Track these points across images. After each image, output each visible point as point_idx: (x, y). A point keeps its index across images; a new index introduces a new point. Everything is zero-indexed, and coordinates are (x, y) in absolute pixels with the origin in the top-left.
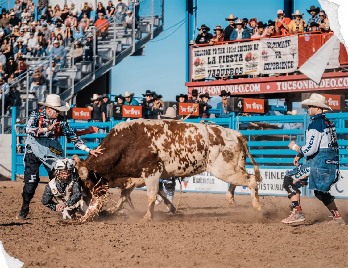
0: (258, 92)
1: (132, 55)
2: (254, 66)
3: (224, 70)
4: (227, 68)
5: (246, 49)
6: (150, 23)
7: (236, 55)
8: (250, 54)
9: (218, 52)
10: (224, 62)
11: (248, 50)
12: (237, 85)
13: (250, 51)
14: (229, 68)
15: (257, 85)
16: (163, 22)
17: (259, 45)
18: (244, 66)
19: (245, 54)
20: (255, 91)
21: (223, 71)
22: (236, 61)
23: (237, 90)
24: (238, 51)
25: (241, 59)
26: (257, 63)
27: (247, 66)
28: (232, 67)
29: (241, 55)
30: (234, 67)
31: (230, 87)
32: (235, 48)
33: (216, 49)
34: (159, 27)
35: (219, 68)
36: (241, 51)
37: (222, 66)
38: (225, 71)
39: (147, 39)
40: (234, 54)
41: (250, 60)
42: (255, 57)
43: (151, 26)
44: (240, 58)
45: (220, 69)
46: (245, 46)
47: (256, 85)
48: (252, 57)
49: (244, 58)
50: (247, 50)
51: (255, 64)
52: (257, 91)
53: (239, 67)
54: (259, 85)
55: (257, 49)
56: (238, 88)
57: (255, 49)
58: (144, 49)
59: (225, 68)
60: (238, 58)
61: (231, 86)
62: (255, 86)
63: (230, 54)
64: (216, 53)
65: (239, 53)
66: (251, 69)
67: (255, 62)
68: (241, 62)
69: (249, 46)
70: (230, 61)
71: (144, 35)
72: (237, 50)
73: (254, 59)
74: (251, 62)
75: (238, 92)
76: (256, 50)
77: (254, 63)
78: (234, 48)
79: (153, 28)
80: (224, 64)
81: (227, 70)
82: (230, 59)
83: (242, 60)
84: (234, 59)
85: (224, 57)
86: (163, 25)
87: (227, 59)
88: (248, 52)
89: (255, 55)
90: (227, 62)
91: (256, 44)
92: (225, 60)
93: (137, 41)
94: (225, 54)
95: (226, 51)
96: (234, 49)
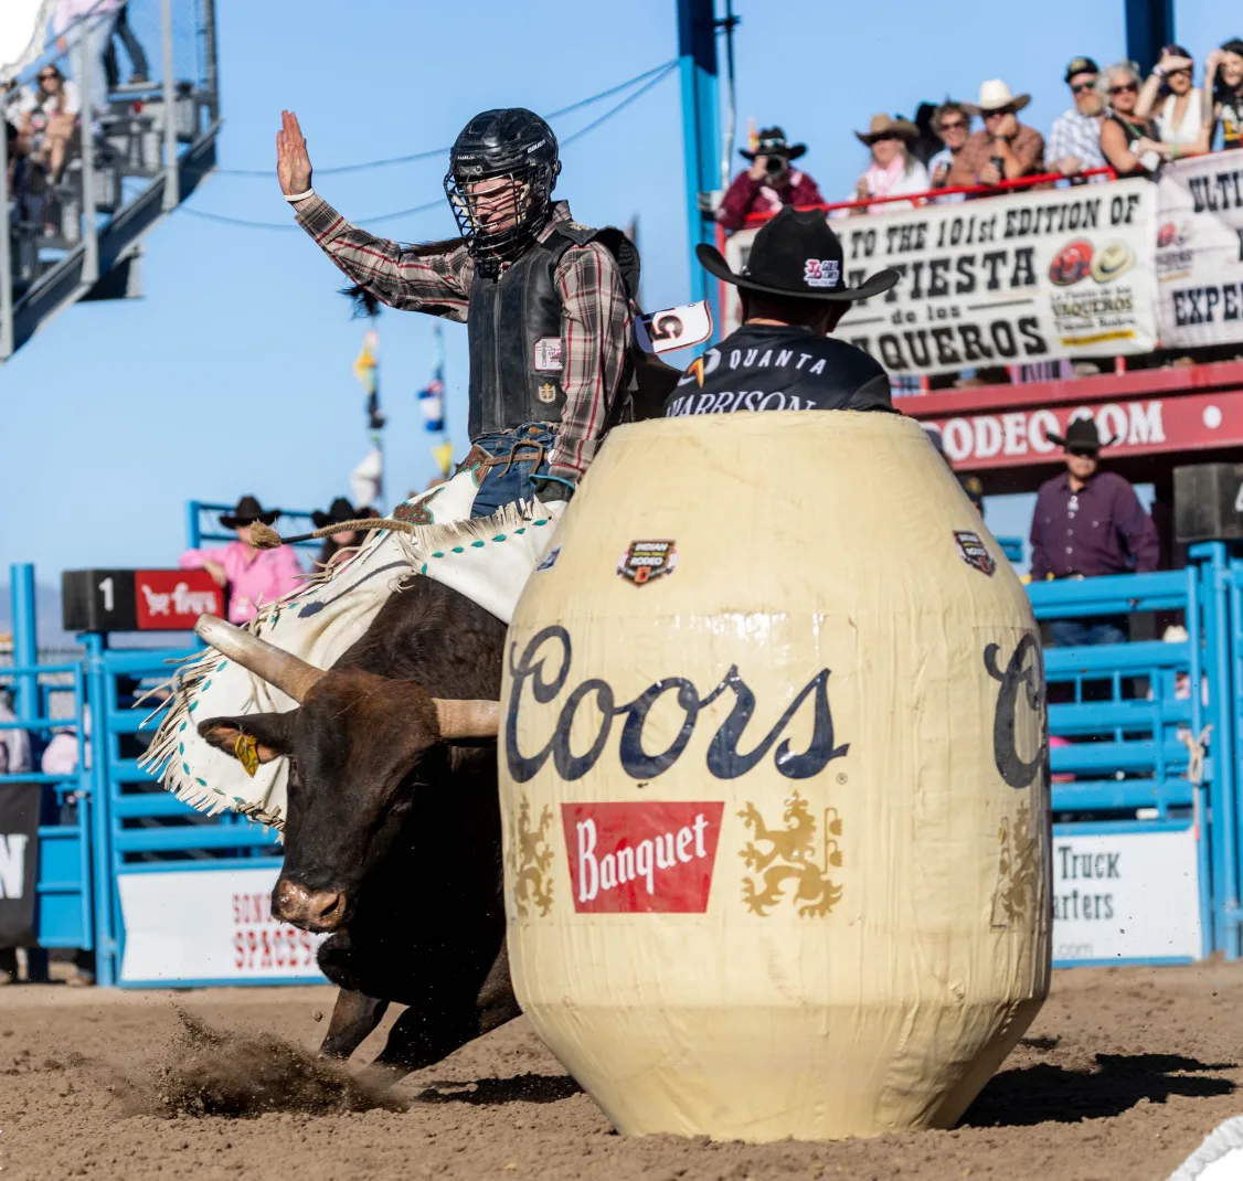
0: (1149, 444)
1: (87, 298)
2: (1108, 305)
3: (922, 335)
4: (939, 324)
5: (1056, 220)
6: (157, 126)
7: (994, 258)
8: (1085, 250)
9: (882, 243)
10: (916, 294)
11: (1073, 226)
12: (1020, 417)
13: (1080, 234)
14: (952, 322)
15: (1145, 410)
16: (214, 114)
17: (1142, 199)
18: (1041, 309)
19: (1048, 248)
20: (1133, 440)
21: (918, 344)
22: (994, 284)
23: (1019, 439)
24: (1009, 234)
25: (1023, 274)
26: (1127, 290)
27: (1061, 310)
28: (967, 318)
29: (1026, 253)
30: (983, 320)
31: (973, 428)
32: (993, 222)
33: (872, 233)
34: (198, 142)
35: (888, 327)
36: (1023, 232)
37: (911, 318)
38: (931, 343)
39: (150, 209)
40: (978, 250)
41: (1080, 276)
42: (1111, 262)
43: (162, 137)
44: (1018, 268)
45: (898, 331)
46: (1052, 210)
47: (1135, 408)
48: (1095, 262)
49: (1041, 266)
50: (1061, 228)
51: (1113, 297)
52: (1144, 438)
53: (1012, 315)
54: (1155, 407)
55: (1128, 220)
56: (1021, 431)
57: (1115, 221)
58: (135, 265)
59: (923, 323)
60: (1005, 272)
61: (981, 422)
62: (1128, 414)
63: (953, 253)
64: (868, 253)
65: (1011, 246)
66: (1091, 326)
67: (1111, 286)
68: (1023, 292)
69: (1077, 205)
70: (952, 289)
71: (135, 189)
72: (1000, 229)
73: (1103, 270)
74: (1086, 285)
75: (1023, 449)
76: (1122, 226)
77: (1106, 292)
78: (988, 218)
79: (174, 151)
80: (920, 307)
81: (937, 333)
82: (953, 277)
83: (1031, 280)
84: (982, 275)
85: (918, 267)
86: (215, 133)
87: (934, 277)
88: (1069, 236)
89: (1112, 251)
90: (935, 291)
91: (1124, 195)
92: (925, 283)
93: (103, 219)
94: (930, 253)
95: (931, 237)
96: (984, 224)
